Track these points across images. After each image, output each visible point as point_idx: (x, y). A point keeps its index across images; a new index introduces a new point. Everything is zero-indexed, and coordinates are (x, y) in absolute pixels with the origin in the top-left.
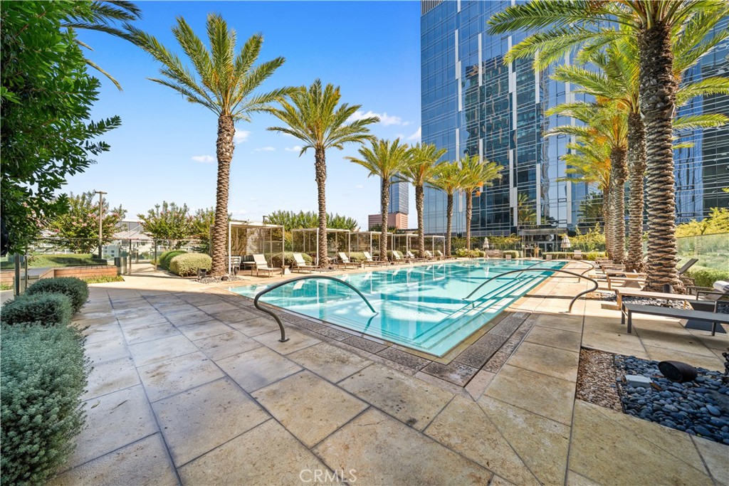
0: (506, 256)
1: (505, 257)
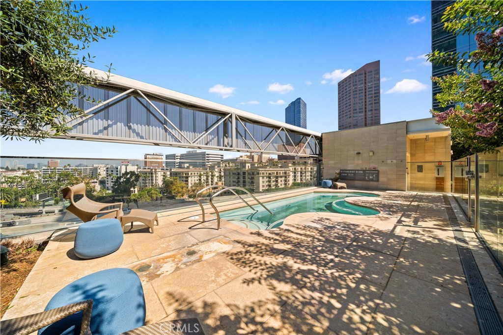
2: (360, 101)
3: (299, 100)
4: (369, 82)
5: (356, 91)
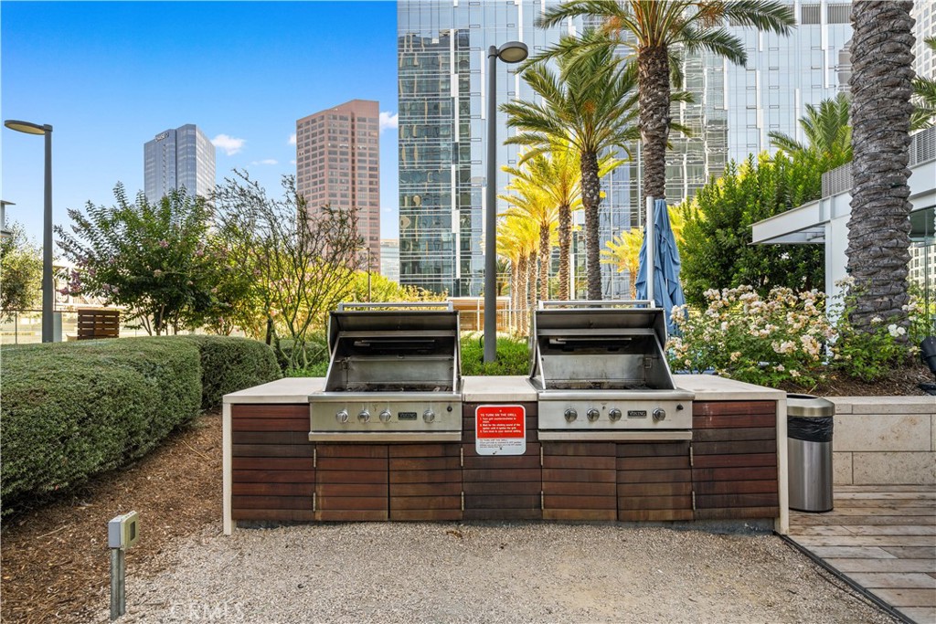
2: (344, 179)
3: (190, 132)
4: (360, 141)
5: (335, 153)
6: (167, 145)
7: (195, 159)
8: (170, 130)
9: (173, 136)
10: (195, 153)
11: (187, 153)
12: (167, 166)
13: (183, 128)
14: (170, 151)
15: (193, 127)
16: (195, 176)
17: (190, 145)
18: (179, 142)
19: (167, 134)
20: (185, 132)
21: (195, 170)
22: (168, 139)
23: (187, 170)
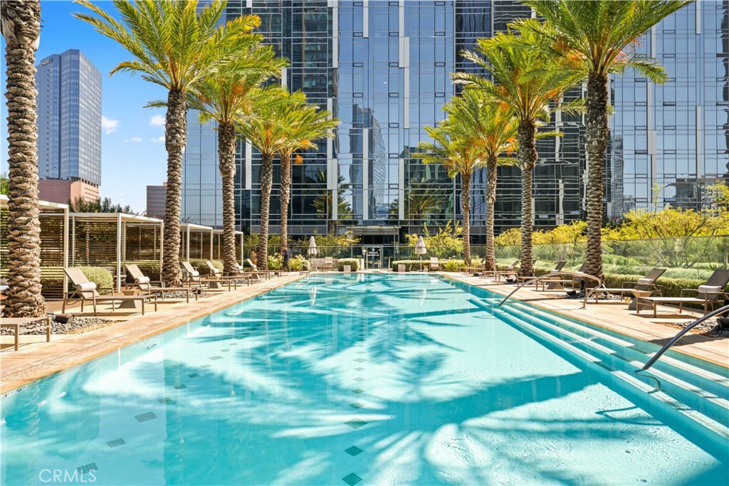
0: (345, 266)
1: (341, 269)
6: (51, 70)
7: (78, 84)
8: (54, 55)
9: (56, 61)
10: (78, 78)
11: (70, 78)
12: (51, 91)
13: (66, 53)
14: (54, 76)
15: (77, 52)
16: (78, 101)
17: (73, 70)
18: (63, 67)
19: (51, 59)
20: (68, 57)
21: (78, 95)
22: (52, 64)
23: (70, 95)
